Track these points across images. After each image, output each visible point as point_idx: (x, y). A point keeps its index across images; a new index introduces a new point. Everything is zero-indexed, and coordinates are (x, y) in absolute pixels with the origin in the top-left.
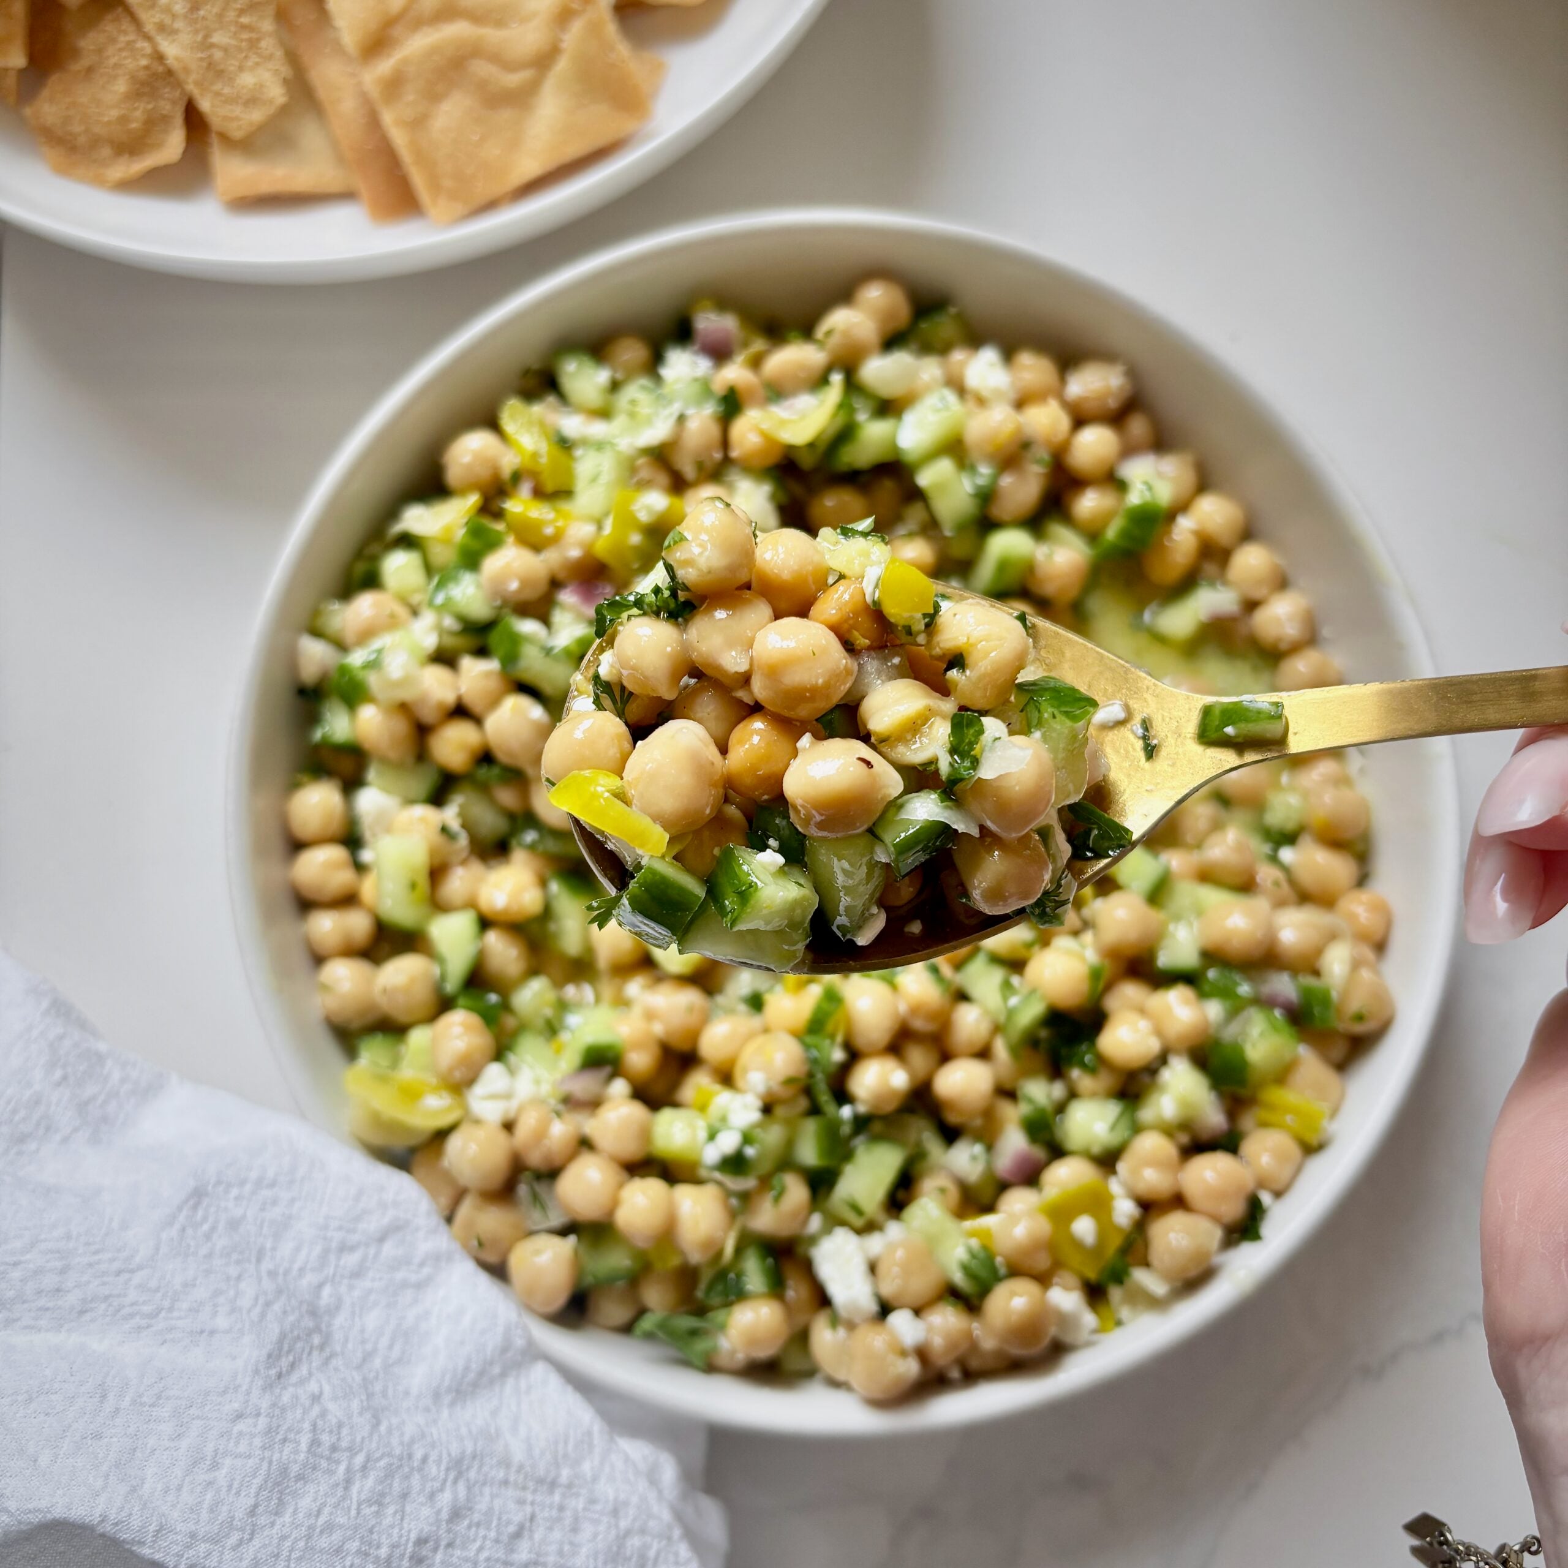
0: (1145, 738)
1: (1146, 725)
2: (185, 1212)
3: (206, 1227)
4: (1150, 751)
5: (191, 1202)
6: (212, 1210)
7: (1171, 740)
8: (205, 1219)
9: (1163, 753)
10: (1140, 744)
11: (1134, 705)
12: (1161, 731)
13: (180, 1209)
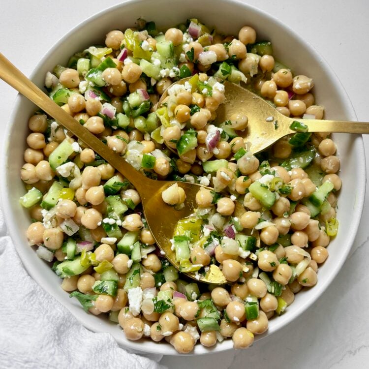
0: (276, 125)
1: (276, 122)
2: (27, 297)
3: (32, 302)
4: (276, 128)
5: (30, 295)
6: (35, 298)
7: (281, 126)
8: (32, 300)
9: (279, 129)
10: (274, 126)
11: (275, 117)
12: (279, 124)
13: (26, 295)
